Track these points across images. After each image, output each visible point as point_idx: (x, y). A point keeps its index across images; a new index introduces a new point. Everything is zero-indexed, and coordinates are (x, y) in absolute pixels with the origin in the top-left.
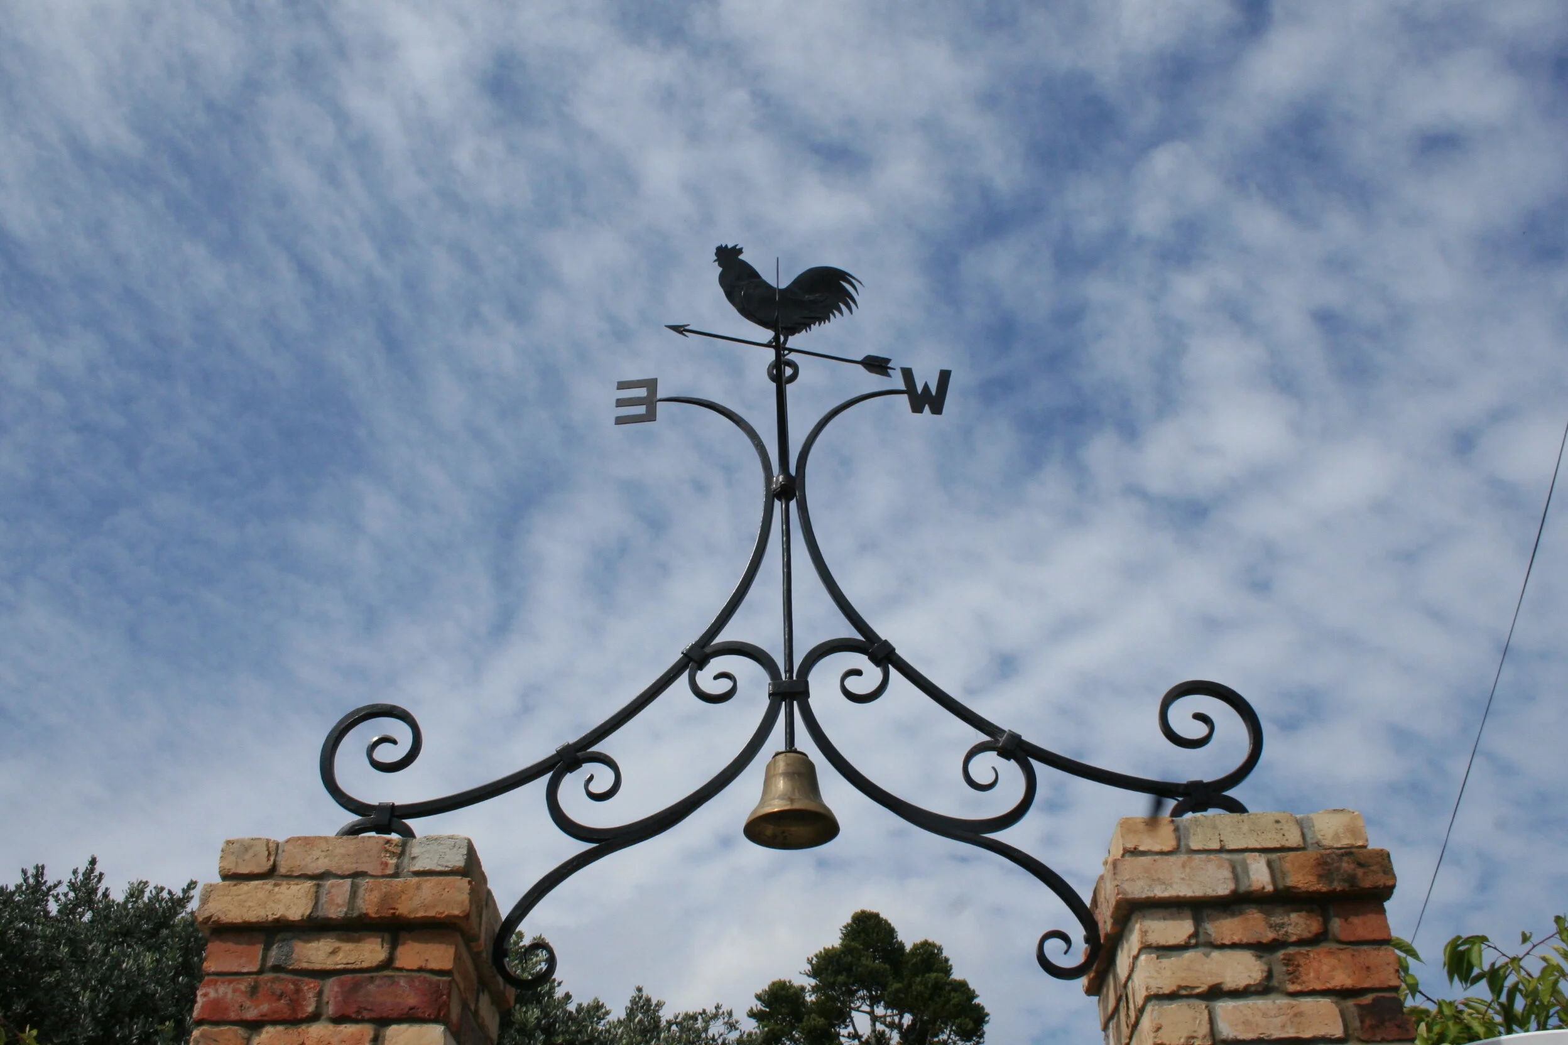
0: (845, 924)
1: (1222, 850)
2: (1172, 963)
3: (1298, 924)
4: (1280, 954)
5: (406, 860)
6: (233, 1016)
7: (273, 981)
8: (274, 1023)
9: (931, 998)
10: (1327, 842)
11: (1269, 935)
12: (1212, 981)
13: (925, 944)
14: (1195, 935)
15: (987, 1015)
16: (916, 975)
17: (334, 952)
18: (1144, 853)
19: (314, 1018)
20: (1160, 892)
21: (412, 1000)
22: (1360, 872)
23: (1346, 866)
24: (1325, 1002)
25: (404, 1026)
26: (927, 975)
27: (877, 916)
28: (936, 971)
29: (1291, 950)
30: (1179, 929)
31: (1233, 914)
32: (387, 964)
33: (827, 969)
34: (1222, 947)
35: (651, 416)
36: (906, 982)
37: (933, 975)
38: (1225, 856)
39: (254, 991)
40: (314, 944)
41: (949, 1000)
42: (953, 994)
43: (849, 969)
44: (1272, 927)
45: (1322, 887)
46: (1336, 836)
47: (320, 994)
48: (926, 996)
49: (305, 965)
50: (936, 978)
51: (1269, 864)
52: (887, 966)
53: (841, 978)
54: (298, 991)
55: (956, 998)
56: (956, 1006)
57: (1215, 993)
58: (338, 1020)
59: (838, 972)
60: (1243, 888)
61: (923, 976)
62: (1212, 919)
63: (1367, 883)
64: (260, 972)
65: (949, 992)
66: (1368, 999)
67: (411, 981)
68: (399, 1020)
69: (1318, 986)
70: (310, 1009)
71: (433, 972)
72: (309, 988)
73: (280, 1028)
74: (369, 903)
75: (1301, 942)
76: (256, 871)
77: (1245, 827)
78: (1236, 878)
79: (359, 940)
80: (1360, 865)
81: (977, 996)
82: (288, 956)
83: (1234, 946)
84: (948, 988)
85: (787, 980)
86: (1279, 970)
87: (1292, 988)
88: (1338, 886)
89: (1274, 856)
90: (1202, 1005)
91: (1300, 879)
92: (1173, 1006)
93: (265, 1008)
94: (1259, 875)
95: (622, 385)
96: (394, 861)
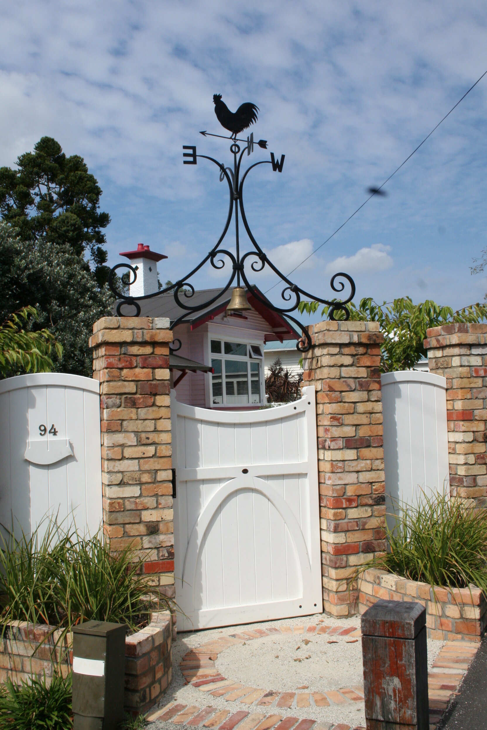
0: (37, 142)
1: (348, 331)
2: (334, 358)
3: (361, 350)
4: (357, 357)
5: (154, 325)
6: (115, 366)
7: (125, 357)
8: (126, 368)
9: (78, 183)
10: (371, 330)
11: (355, 353)
12: (341, 363)
13: (76, 157)
14: (339, 352)
15: (101, 191)
16: (71, 171)
17: (139, 350)
18: (330, 331)
19: (136, 367)
20: (334, 342)
21: (160, 363)
22: (377, 339)
23: (374, 337)
24: (364, 369)
25: (159, 370)
26: (76, 172)
27: (53, 140)
28: (80, 171)
29: (359, 356)
30: (336, 350)
31: (348, 347)
32: (153, 353)
33: (29, 164)
34: (345, 355)
35: (194, 162)
36: (66, 174)
37: (79, 173)
38: (348, 333)
39: (120, 360)
40: (133, 348)
41: (86, 185)
42: (88, 182)
43: (39, 165)
44: (356, 351)
45: (368, 342)
46: (373, 329)
47: (136, 361)
48: (76, 181)
49: (132, 353)
50: (81, 174)
51: (358, 336)
52: (57, 165)
53: (35, 170)
54: (131, 360)
55: (89, 184)
56: (89, 188)
57: (342, 366)
58: (143, 368)
59: (33, 167)
60: (351, 341)
61: (74, 172)
62: (343, 348)
63: (378, 342)
64: (120, 355)
65: (86, 181)
66: (373, 369)
67: (159, 358)
68: (158, 368)
69: (363, 365)
70: (135, 365)
71: (164, 355)
72: (134, 359)
73: (128, 370)
74: (147, 338)
75: (361, 355)
76: (115, 327)
77: (353, 325)
78: (350, 339)
79: (144, 347)
80: (377, 337)
81: (97, 182)
82: (127, 350)
83: (347, 355)
84: (86, 179)
85: (8, 167)
86: (356, 361)
87: (358, 365)
88: (372, 342)
89: (360, 333)
90: (338, 368)
91: (364, 340)
92: (332, 369)
93: (123, 364)
94: (355, 339)
95: (185, 147)
96: (151, 325)
